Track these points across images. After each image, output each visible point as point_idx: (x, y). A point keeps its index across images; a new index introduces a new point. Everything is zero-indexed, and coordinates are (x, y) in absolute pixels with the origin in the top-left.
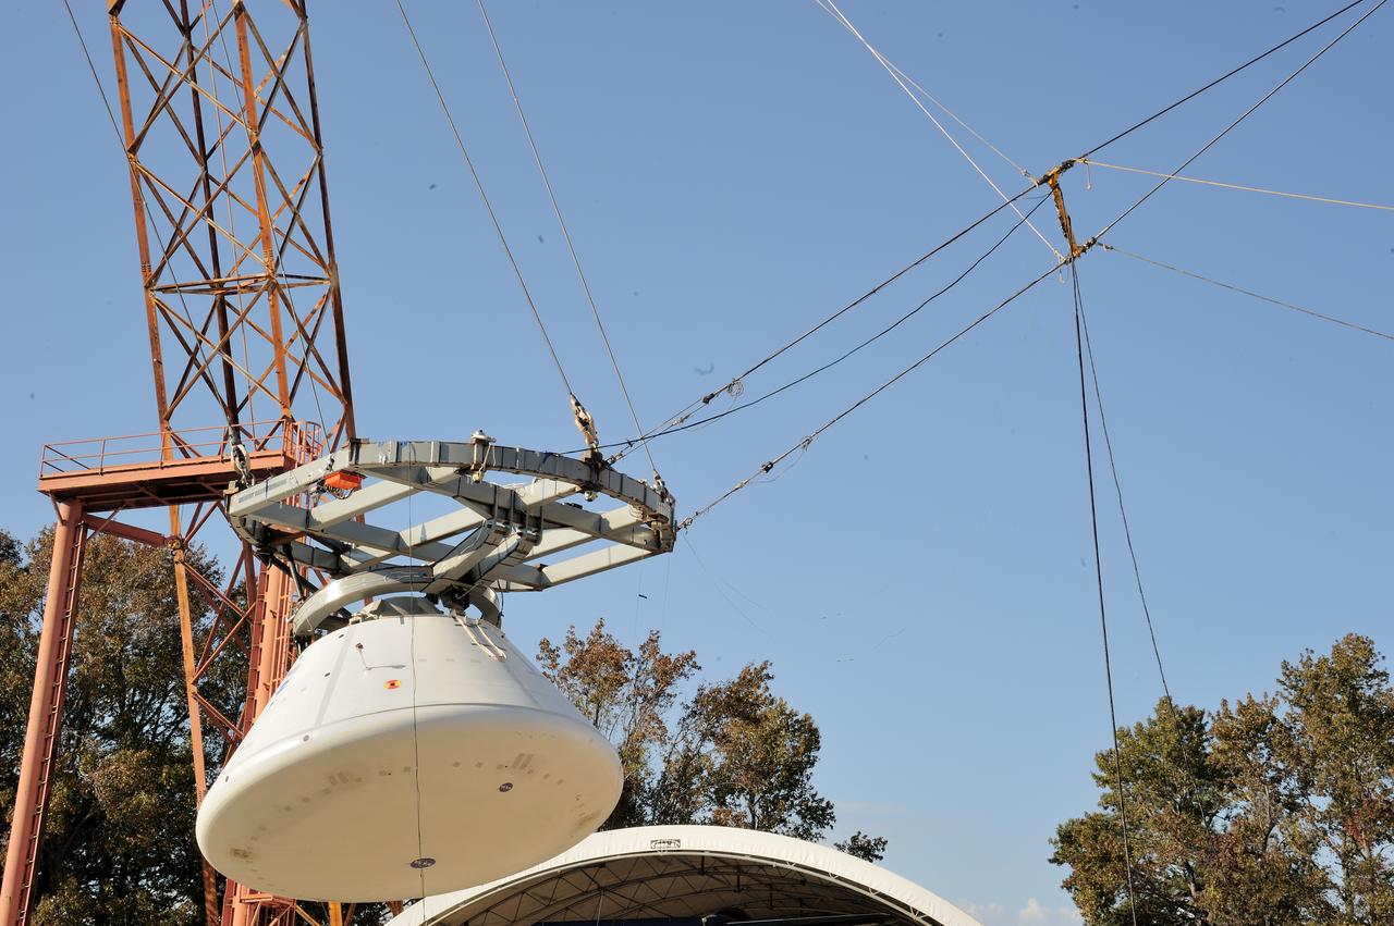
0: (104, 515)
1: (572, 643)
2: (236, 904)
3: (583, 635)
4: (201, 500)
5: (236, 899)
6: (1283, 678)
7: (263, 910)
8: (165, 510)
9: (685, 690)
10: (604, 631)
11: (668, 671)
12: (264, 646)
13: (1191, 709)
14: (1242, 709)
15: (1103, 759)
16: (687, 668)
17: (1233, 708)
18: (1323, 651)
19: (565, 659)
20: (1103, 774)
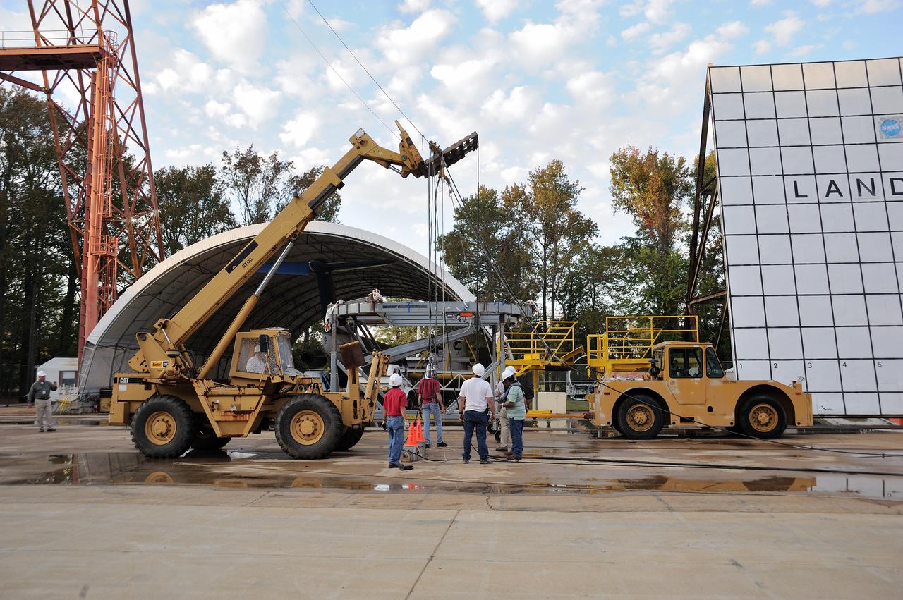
0: (8, 73)
1: (237, 154)
2: (89, 256)
3: (243, 151)
4: (59, 69)
5: (89, 253)
6: (529, 178)
7: (102, 257)
8: (40, 73)
9: (284, 177)
10: (252, 149)
11: (278, 168)
12: (95, 139)
13: (492, 190)
14: (513, 189)
15: (457, 211)
16: (289, 167)
17: (510, 189)
18: (544, 167)
19: (235, 161)
20: (457, 216)
